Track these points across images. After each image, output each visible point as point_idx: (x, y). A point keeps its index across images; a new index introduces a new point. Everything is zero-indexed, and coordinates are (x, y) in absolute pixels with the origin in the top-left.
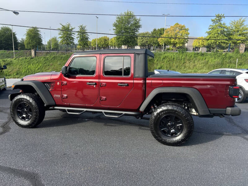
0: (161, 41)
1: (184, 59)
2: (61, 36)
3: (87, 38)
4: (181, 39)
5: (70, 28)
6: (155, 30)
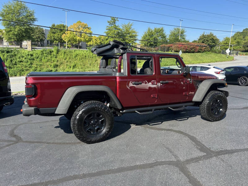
6: (53, 25)
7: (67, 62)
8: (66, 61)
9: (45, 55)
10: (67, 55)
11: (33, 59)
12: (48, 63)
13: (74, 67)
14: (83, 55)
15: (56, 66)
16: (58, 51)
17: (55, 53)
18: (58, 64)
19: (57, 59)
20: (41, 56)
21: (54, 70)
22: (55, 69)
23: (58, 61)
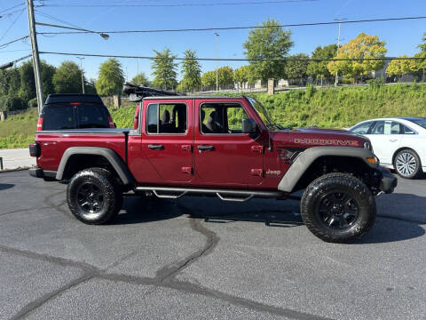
0: (333, 67)
1: (382, 97)
2: (154, 70)
3: (198, 72)
4: (371, 61)
5: (170, 57)
6: (319, 49)
7: (325, 110)
8: (323, 108)
9: (291, 99)
10: (327, 97)
11: (273, 108)
12: (294, 113)
13: (335, 118)
14: (356, 97)
15: (306, 117)
16: (313, 92)
17: (306, 96)
18: (310, 113)
19: (310, 105)
20: (284, 101)
21: (300, 123)
22: (304, 122)
23: (309, 109)
